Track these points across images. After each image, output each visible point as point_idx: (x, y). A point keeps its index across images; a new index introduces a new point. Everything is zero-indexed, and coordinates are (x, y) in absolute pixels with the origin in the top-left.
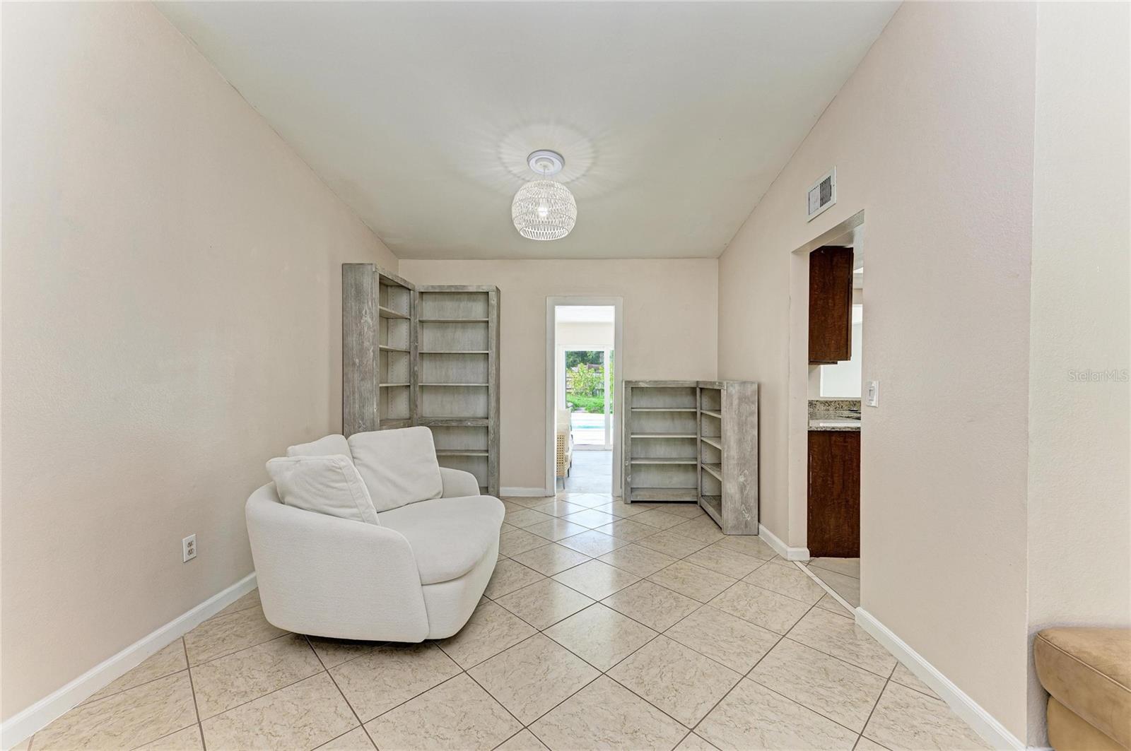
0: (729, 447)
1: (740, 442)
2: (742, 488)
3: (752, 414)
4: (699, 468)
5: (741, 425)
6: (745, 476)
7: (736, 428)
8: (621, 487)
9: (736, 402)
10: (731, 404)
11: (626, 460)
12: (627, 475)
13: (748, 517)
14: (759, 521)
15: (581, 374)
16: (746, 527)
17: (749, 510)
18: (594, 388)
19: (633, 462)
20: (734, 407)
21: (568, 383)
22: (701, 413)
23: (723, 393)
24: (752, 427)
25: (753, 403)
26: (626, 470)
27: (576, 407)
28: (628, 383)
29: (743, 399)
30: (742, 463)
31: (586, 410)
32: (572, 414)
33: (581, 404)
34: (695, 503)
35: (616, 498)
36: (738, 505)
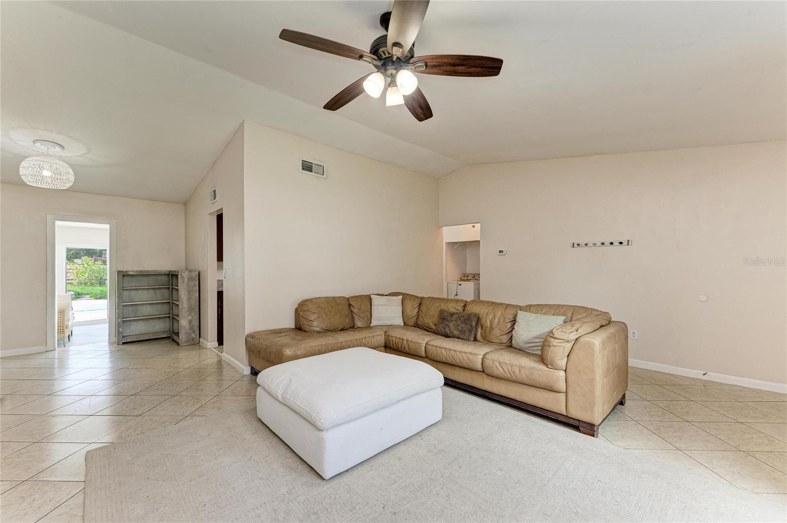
0: (182, 303)
1: (189, 300)
2: (190, 322)
3: (195, 286)
4: (171, 317)
5: (190, 292)
6: (192, 316)
7: (187, 293)
8: (115, 337)
9: (186, 280)
10: (184, 281)
11: (118, 318)
12: (119, 327)
13: (193, 336)
14: (200, 337)
15: (86, 266)
16: (192, 340)
17: (194, 332)
18: (101, 279)
19: (124, 319)
20: (185, 282)
21: (68, 275)
22: (172, 288)
23: (179, 276)
24: (196, 292)
25: (196, 280)
26: (118, 325)
27: (78, 296)
28: (119, 272)
29: (190, 279)
30: (190, 310)
31: (91, 297)
32: (73, 301)
33: (85, 292)
34: (169, 337)
35: (110, 343)
36: (188, 330)
